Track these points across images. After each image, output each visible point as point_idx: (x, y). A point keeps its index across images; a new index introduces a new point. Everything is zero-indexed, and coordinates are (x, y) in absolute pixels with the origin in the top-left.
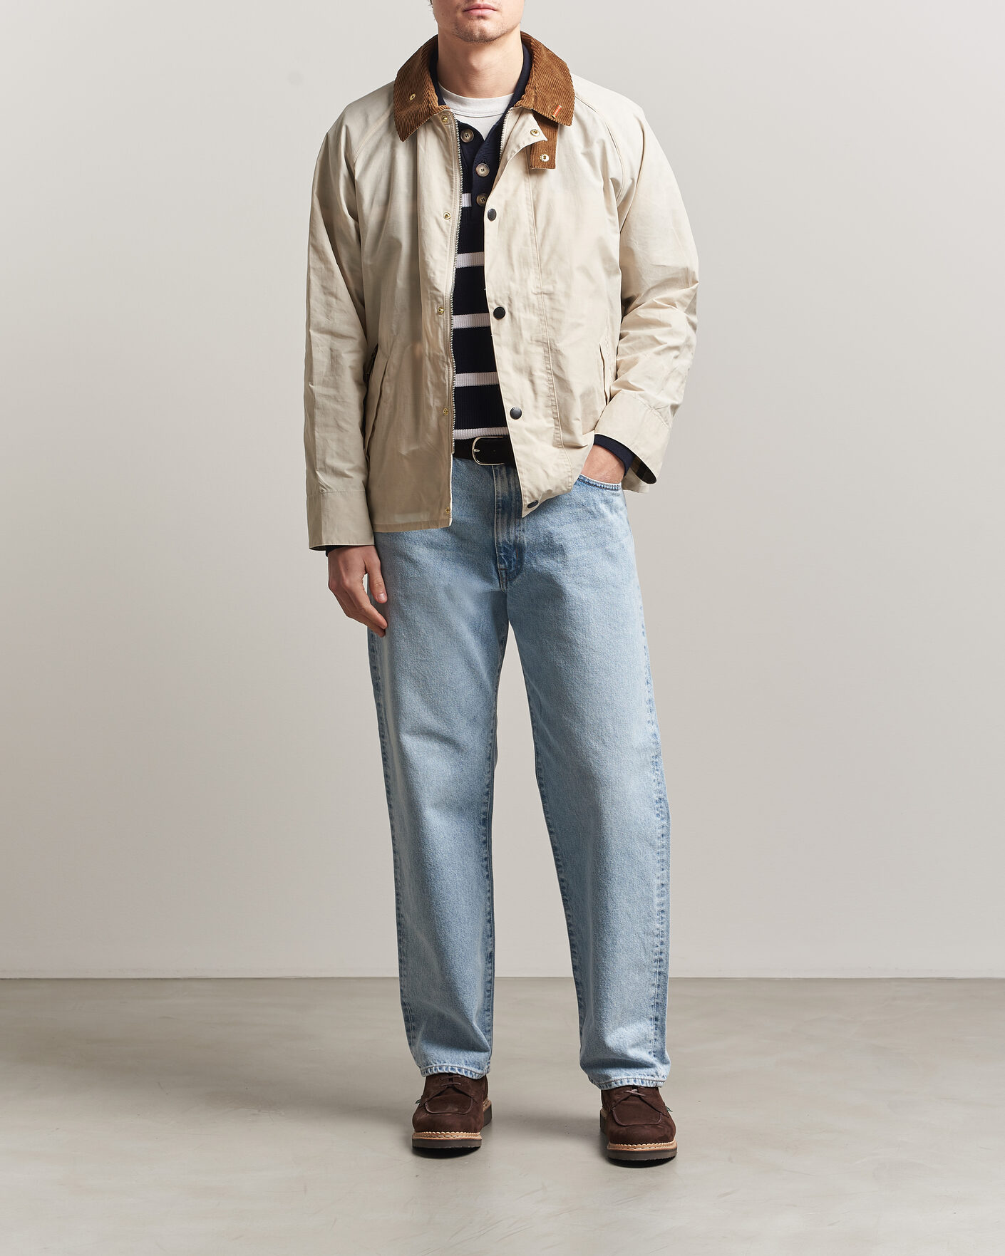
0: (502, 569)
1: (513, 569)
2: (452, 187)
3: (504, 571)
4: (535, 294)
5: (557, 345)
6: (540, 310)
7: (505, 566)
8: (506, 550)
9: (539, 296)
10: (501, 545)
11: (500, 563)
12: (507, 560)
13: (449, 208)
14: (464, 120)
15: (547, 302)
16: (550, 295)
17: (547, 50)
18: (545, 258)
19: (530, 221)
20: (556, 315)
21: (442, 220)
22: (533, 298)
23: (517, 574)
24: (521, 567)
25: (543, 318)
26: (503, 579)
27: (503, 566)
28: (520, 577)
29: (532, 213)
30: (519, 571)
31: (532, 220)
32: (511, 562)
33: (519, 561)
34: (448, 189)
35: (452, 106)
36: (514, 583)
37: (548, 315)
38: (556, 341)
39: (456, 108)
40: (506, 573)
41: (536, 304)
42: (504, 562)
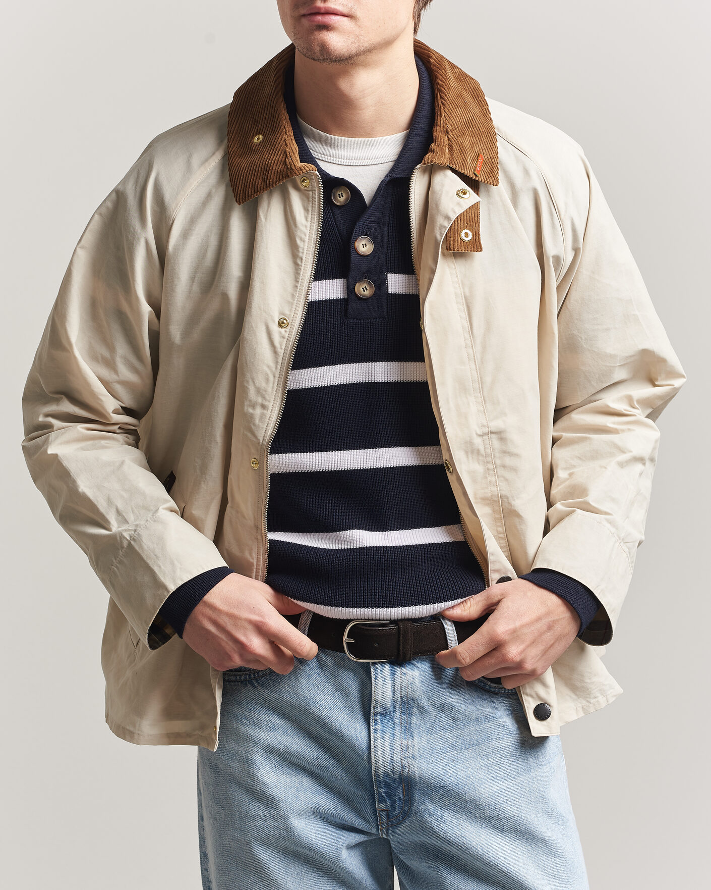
0: (381, 810)
1: (397, 810)
2: (297, 280)
3: (384, 813)
4: (480, 436)
5: (513, 503)
6: (486, 455)
7: (387, 806)
8: (387, 785)
9: (486, 437)
10: (381, 778)
11: (380, 802)
12: (390, 798)
13: (287, 312)
14: (335, 171)
15: (496, 443)
16: (500, 435)
17: (453, 66)
18: (488, 379)
19: (463, 327)
20: (508, 461)
21: (275, 328)
22: (478, 442)
23: (404, 818)
24: (410, 809)
25: (491, 466)
26: (382, 823)
27: (383, 806)
28: (408, 822)
29: (465, 315)
30: (406, 815)
31: (466, 324)
32: (395, 802)
33: (406, 801)
34: (289, 282)
35: (316, 149)
36: (399, 830)
37: (498, 462)
38: (510, 499)
39: (324, 152)
40: (388, 816)
41: (482, 448)
42: (386, 802)
